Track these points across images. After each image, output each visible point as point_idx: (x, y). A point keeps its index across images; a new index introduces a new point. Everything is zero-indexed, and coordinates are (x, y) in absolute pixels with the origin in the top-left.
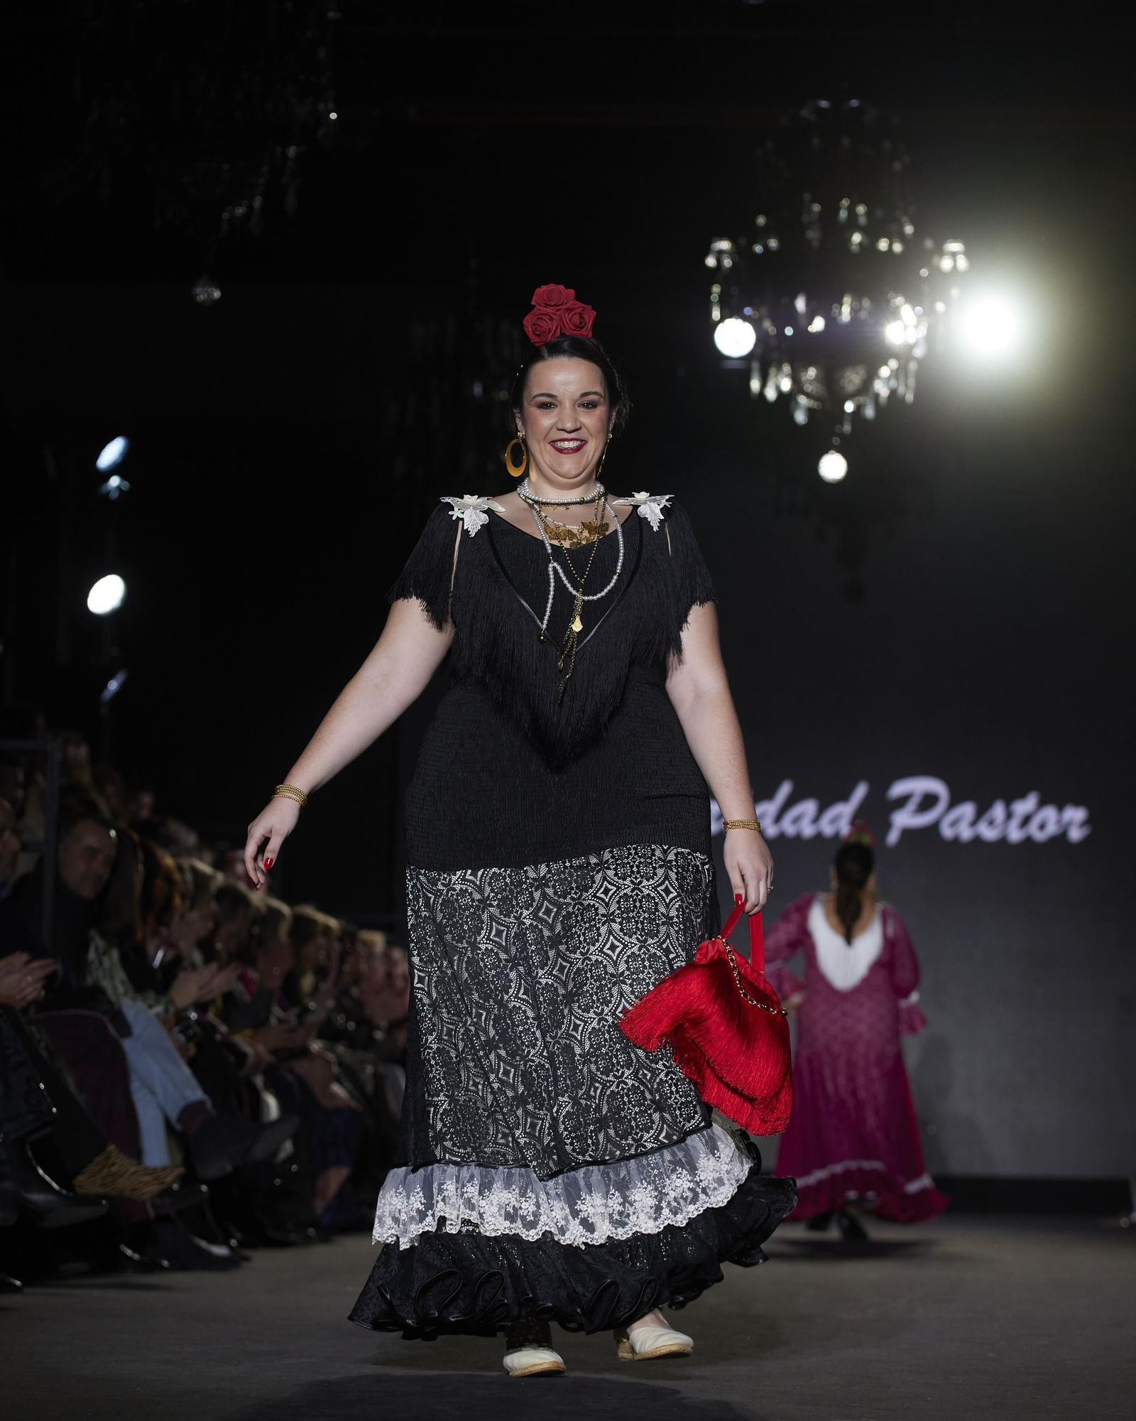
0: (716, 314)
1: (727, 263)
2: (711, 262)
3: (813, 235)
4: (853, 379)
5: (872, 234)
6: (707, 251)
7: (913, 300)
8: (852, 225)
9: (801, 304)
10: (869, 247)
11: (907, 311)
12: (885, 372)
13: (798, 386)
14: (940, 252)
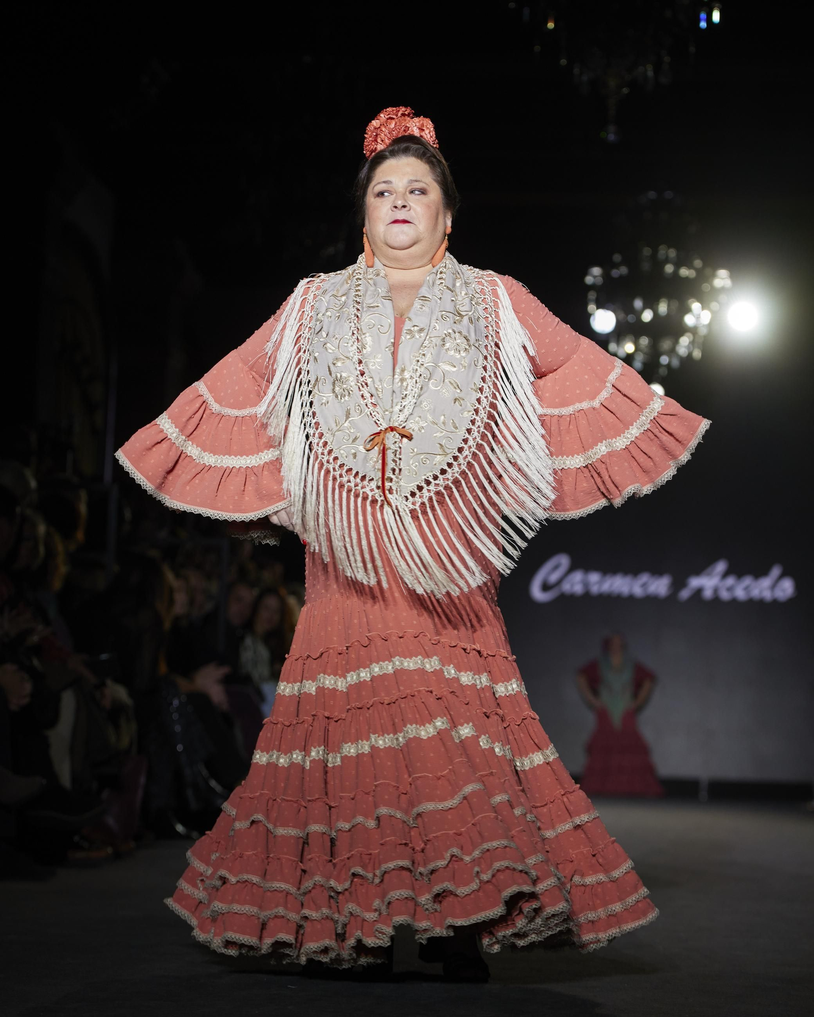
0: (591, 307)
1: (600, 281)
2: (589, 280)
3: (646, 266)
4: (666, 344)
5: (678, 265)
6: (585, 273)
7: (700, 300)
8: (667, 261)
9: (638, 303)
10: (676, 273)
11: (696, 306)
12: (685, 341)
13: (637, 349)
14: (714, 276)
